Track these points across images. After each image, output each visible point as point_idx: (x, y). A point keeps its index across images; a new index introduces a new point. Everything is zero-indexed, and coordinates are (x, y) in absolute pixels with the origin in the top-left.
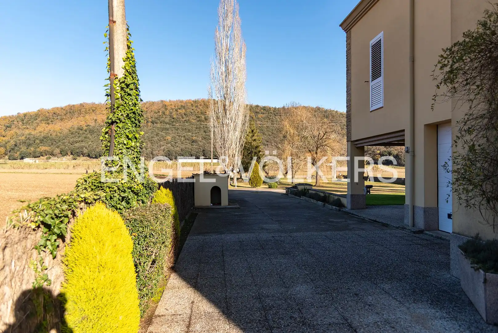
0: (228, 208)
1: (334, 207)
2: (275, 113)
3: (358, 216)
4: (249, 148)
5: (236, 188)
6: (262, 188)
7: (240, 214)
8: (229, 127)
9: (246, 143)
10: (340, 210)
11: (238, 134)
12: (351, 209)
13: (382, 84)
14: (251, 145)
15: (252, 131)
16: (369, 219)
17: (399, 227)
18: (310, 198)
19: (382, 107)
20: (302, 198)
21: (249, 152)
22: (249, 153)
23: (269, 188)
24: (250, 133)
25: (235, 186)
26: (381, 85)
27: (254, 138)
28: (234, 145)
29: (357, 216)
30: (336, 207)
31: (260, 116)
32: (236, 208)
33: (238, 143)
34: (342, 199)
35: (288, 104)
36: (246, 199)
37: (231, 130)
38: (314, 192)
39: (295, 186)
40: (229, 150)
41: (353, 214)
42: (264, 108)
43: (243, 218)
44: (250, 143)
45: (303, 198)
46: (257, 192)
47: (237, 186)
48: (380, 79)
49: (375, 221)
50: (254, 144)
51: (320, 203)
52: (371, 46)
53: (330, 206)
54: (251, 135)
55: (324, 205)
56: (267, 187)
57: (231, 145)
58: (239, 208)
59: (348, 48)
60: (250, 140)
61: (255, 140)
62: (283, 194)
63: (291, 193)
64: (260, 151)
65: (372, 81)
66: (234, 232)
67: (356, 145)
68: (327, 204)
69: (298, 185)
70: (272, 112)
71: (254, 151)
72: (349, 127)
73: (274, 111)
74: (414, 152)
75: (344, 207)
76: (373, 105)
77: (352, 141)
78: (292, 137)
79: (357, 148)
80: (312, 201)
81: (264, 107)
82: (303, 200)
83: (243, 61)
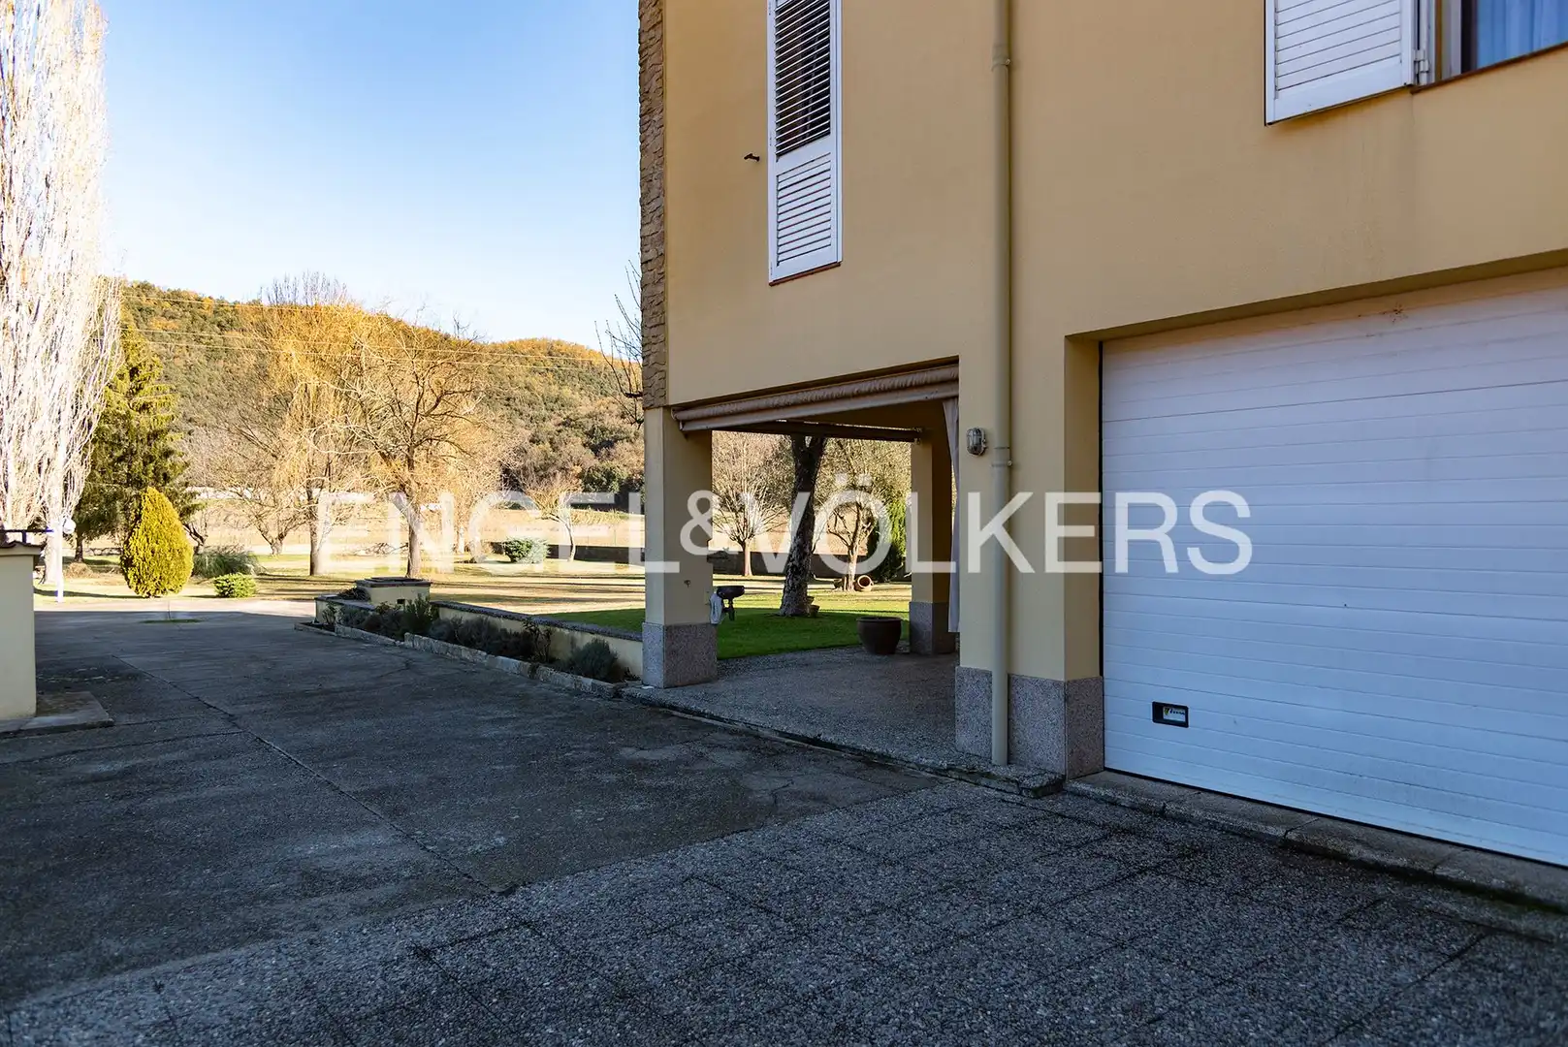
0: (41, 731)
1: (589, 681)
2: (219, 318)
3: (721, 720)
4: (117, 437)
5: (61, 604)
6: (189, 598)
7: (120, 765)
8: (24, 342)
9: (104, 417)
10: (617, 695)
11: (66, 374)
12: (668, 686)
13: (835, 164)
14: (127, 427)
15: (134, 371)
16: (783, 734)
17: (950, 768)
18: (455, 641)
19: (837, 265)
20: (408, 643)
21: (118, 454)
22: (120, 459)
23: (222, 595)
24: (121, 377)
25: (54, 594)
26: (832, 174)
27: (140, 399)
28: (45, 424)
29: (712, 717)
30: (598, 682)
31: (157, 324)
32: (84, 727)
33: (68, 413)
34: (615, 645)
35: (292, 280)
36: (131, 660)
37: (31, 355)
38: (466, 617)
39: (359, 592)
40: (20, 439)
41: (686, 711)
42: (175, 298)
43: (152, 803)
44: (124, 417)
45: (414, 641)
46: (171, 619)
47: (67, 594)
48: (826, 150)
49: (815, 741)
50: (143, 422)
51: (510, 664)
52: (773, 8)
53: (567, 679)
54: (126, 385)
55: (533, 670)
56: (213, 591)
57: (35, 419)
58: (109, 725)
59: (646, 17)
60: (122, 405)
61: (145, 407)
62: (306, 624)
63: (347, 621)
64: (167, 453)
65: (779, 155)
66: (114, 947)
67: (684, 422)
68: (545, 671)
69: (372, 586)
70: (210, 314)
71: (142, 449)
72: (654, 348)
73: (215, 312)
74: (1009, 448)
75: (634, 678)
76: (781, 258)
77: (667, 408)
78: (315, 399)
79: (687, 435)
80: (465, 653)
81: (177, 294)
82: (414, 649)
83: (90, 73)
